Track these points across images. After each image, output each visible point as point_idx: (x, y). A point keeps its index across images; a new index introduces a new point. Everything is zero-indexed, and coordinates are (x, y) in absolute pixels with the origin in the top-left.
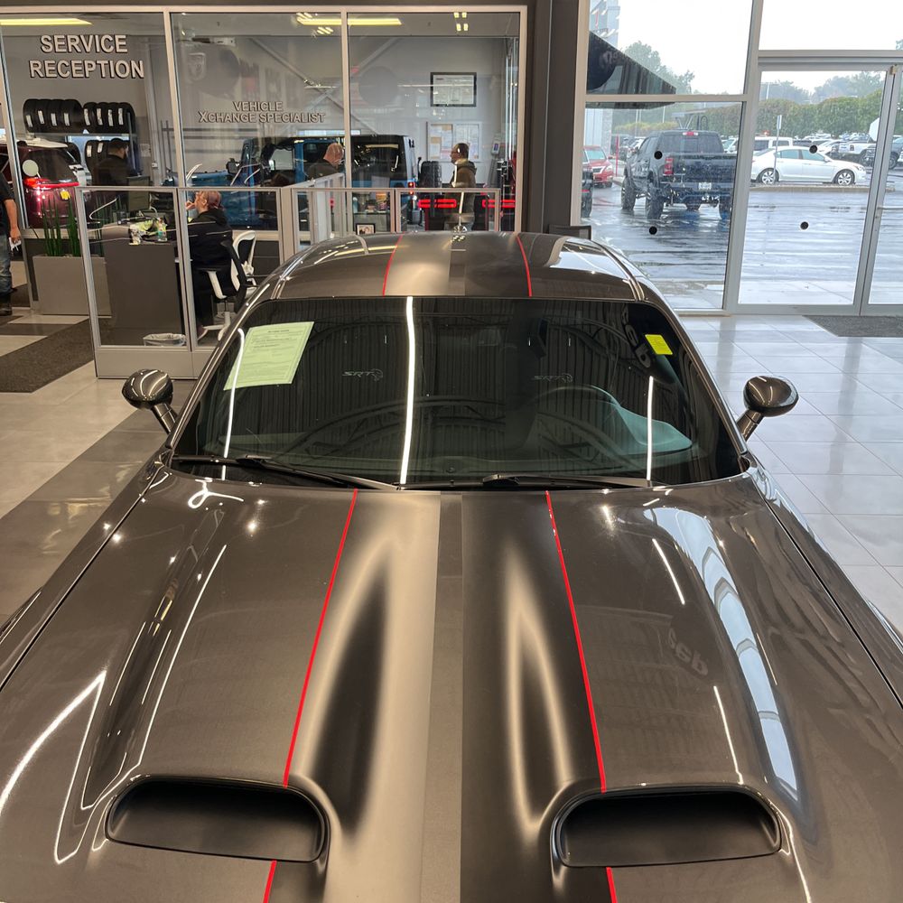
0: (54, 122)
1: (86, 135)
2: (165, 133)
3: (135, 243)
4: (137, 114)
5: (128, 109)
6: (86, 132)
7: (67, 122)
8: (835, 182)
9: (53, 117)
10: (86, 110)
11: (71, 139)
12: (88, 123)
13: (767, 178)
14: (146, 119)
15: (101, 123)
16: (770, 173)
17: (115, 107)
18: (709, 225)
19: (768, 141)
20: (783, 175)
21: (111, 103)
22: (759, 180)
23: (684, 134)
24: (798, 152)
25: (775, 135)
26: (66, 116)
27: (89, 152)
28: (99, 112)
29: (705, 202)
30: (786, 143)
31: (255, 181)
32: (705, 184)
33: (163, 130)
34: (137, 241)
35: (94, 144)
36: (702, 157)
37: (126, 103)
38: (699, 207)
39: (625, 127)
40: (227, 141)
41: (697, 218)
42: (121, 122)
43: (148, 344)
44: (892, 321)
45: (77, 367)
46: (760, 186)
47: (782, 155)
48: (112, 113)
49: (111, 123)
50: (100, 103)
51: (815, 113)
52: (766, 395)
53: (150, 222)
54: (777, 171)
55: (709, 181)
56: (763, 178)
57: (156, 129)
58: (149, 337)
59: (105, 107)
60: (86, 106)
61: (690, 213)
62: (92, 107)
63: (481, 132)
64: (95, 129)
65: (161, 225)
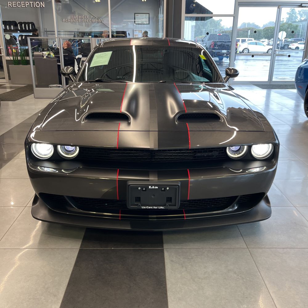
0: (8, 28)
1: (19, 33)
2: (46, 32)
3: (45, 58)
4: (36, 26)
5: (33, 24)
6: (19, 32)
7: (12, 28)
8: (267, 52)
9: (8, 26)
10: (19, 25)
11: (13, 34)
12: (19, 29)
13: (246, 51)
14: (39, 27)
15: (24, 29)
16: (246, 50)
17: (29, 23)
18: (226, 64)
19: (246, 40)
20: (250, 50)
21: (27, 22)
22: (243, 52)
23: (218, 35)
24: (255, 43)
25: (248, 38)
26: (12, 26)
27: (20, 39)
28: (23, 25)
29: (225, 57)
30: (252, 40)
31: (78, 46)
32: (224, 51)
33: (45, 31)
34: (45, 57)
35: (22, 36)
36: (223, 42)
37: (32, 22)
38: (223, 59)
39: (199, 37)
40: (67, 35)
41: (222, 62)
42: (31, 29)
43: (50, 87)
44: (279, 86)
45: (27, 96)
46: (243, 54)
47: (250, 44)
48: (28, 26)
49: (27, 29)
50: (24, 22)
51: (262, 32)
52: (231, 71)
53: (49, 52)
54: (248, 49)
55: (226, 50)
56: (244, 51)
57: (42, 31)
58: (51, 85)
59: (25, 23)
60: (19, 23)
61: (220, 61)
62: (21, 24)
63: (151, 33)
64: (22, 31)
65: (52, 53)
